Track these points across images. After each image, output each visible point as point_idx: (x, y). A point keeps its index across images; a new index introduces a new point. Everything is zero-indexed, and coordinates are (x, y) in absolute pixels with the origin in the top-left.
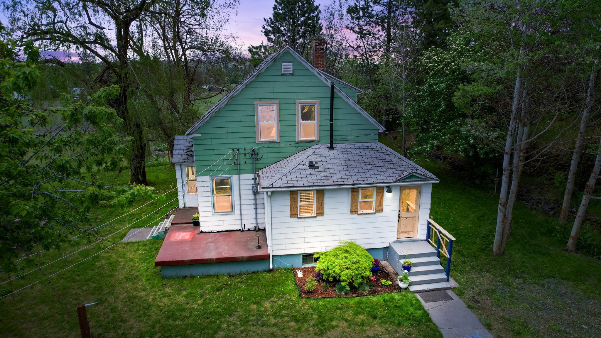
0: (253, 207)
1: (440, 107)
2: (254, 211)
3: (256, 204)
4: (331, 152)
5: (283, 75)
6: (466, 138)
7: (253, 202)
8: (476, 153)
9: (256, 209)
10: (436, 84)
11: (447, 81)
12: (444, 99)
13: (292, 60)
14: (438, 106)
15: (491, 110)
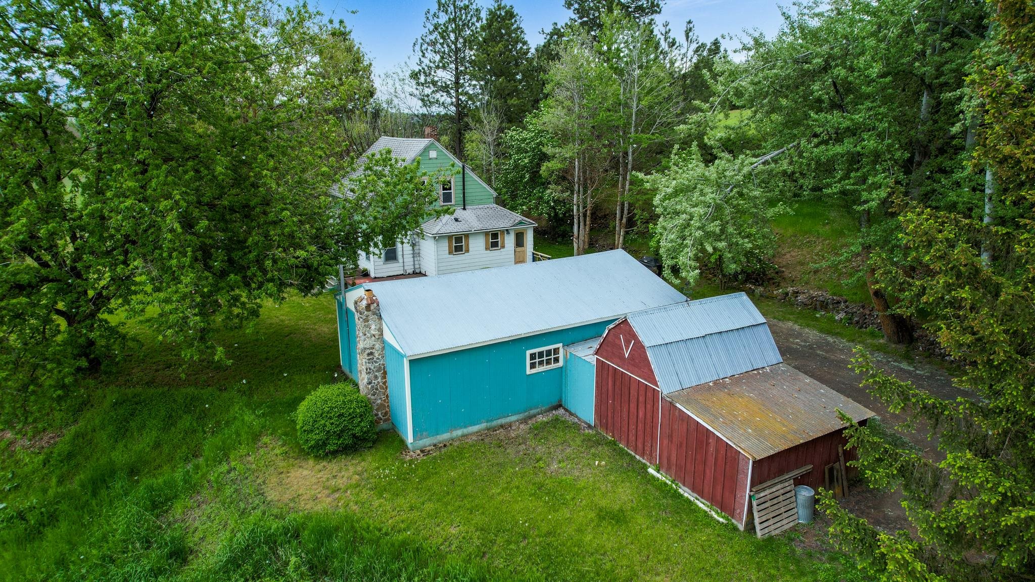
0: (412, 256)
1: (525, 178)
2: (412, 259)
3: (413, 254)
4: (465, 211)
5: (430, 159)
6: (548, 202)
7: (412, 252)
8: (556, 214)
9: (413, 257)
10: (520, 159)
11: (529, 157)
12: (527, 171)
13: (436, 149)
14: (523, 177)
15: (564, 178)
